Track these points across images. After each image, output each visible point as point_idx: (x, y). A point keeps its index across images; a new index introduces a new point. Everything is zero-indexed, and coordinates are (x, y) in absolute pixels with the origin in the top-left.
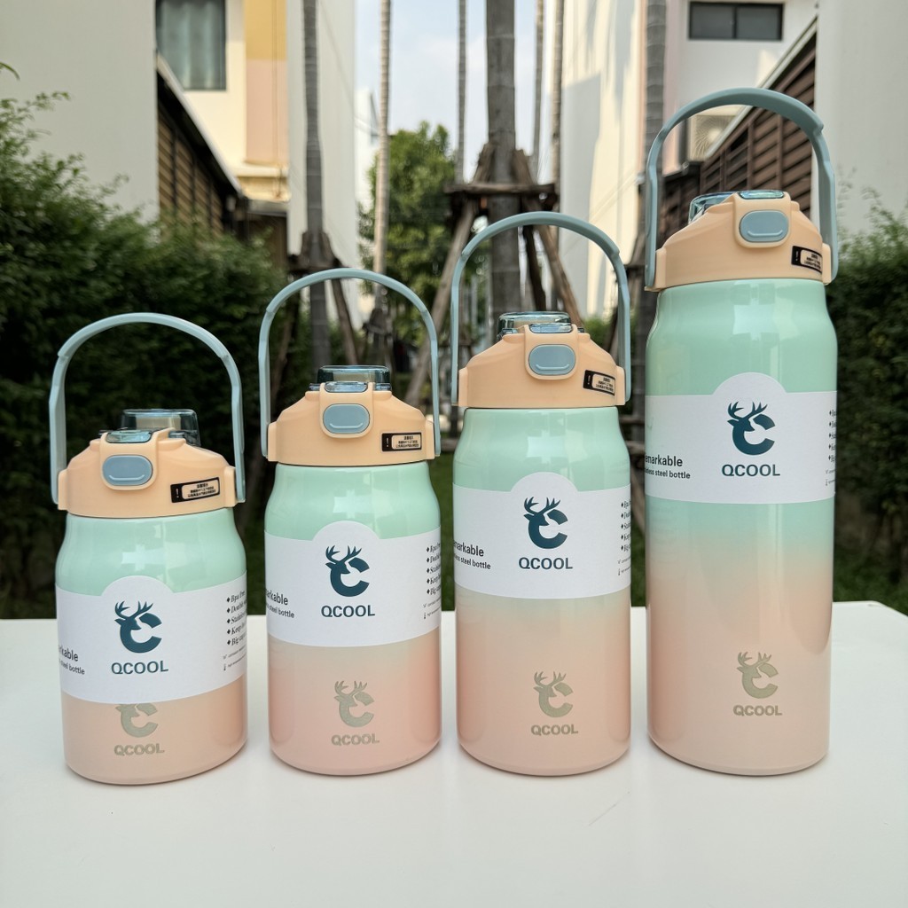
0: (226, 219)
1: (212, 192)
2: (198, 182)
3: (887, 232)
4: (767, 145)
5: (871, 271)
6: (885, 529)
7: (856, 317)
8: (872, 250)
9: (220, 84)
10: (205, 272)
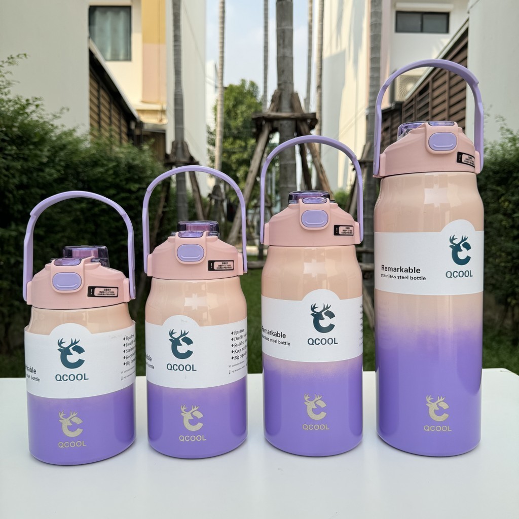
0: (130, 134)
1: (122, 118)
2: (113, 113)
3: (510, 142)
4: (440, 92)
5: (500, 164)
6: (510, 314)
7: (492, 190)
8: (501, 152)
9: (128, 57)
10: (114, 164)
